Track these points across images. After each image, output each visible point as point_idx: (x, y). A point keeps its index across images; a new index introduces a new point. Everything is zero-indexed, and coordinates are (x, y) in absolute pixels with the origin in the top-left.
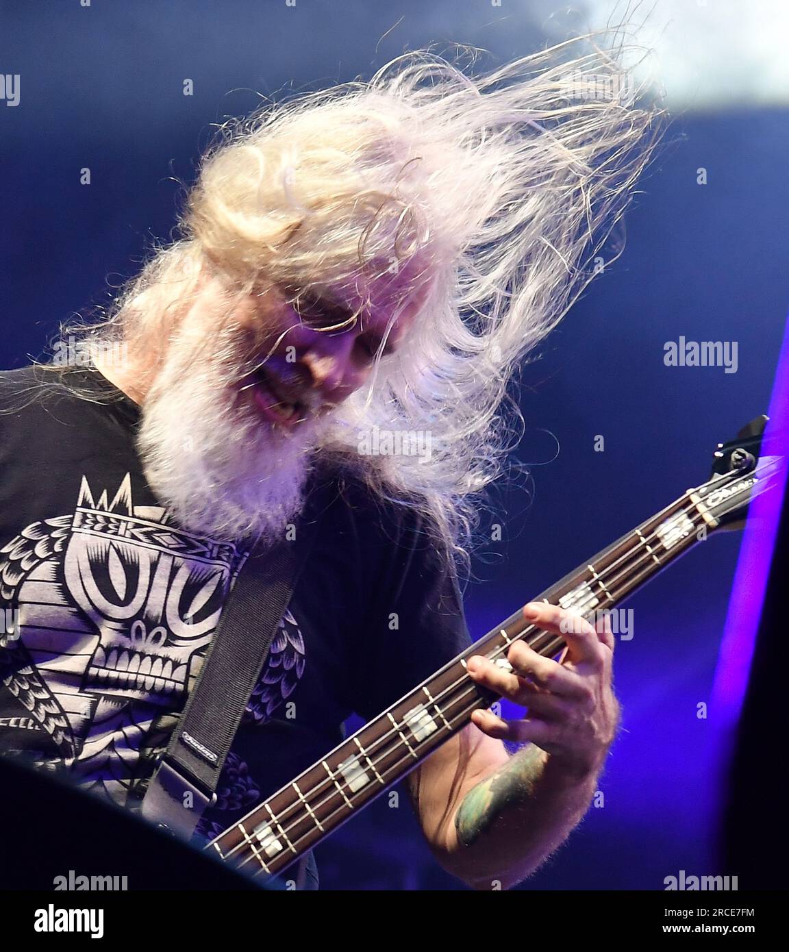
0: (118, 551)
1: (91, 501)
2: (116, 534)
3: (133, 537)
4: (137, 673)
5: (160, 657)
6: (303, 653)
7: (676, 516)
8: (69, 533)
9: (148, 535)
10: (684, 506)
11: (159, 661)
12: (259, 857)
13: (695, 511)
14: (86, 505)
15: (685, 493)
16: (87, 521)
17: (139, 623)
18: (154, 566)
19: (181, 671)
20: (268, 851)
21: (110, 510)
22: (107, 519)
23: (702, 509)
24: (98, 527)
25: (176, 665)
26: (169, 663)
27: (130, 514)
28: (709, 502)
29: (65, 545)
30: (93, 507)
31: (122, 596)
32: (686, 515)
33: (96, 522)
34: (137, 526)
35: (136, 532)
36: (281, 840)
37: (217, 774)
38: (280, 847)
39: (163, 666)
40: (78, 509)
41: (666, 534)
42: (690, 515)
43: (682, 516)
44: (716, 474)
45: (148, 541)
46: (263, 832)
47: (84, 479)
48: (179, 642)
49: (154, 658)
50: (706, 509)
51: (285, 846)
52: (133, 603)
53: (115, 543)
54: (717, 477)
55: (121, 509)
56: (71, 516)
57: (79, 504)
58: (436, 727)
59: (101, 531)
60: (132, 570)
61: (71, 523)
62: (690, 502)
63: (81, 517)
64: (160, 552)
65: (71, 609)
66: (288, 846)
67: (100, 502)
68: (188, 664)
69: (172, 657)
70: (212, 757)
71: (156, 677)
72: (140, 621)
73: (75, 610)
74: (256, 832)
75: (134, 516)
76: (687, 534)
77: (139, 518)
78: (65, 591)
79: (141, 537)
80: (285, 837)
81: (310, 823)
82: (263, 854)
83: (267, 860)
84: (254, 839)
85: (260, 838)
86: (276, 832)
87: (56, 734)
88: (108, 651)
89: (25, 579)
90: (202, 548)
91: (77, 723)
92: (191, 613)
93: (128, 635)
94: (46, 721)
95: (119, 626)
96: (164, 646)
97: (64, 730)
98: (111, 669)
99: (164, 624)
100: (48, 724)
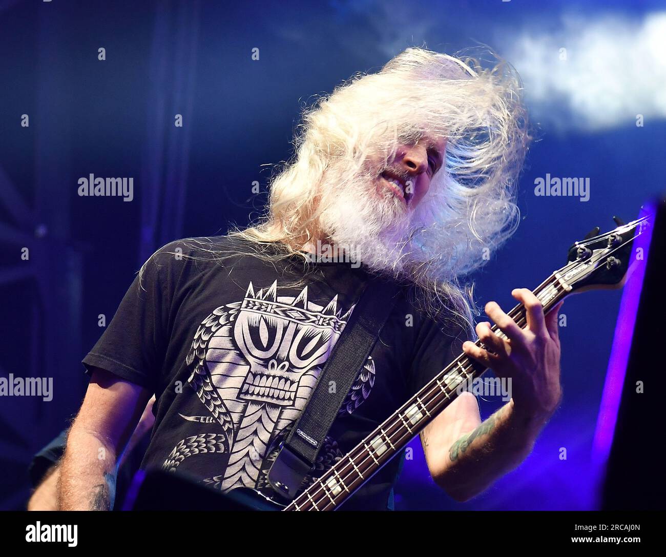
0: (265, 320)
1: (253, 294)
2: (265, 311)
3: (275, 312)
5: (284, 378)
6: (374, 373)
7: (547, 287)
8: (239, 311)
9: (284, 312)
10: (552, 281)
11: (283, 380)
12: (329, 496)
13: (558, 283)
14: (250, 296)
15: (552, 273)
16: (250, 305)
17: (274, 361)
18: (285, 329)
20: (334, 492)
21: (263, 299)
22: (261, 304)
23: (562, 281)
24: (255, 308)
25: (292, 383)
26: (289, 382)
27: (275, 301)
28: (566, 278)
29: (236, 317)
30: (254, 297)
31: (265, 345)
32: (553, 286)
33: (255, 305)
34: (278, 307)
35: (277, 310)
36: (341, 486)
38: (340, 489)
39: (285, 383)
40: (245, 299)
41: (543, 297)
42: (556, 286)
43: (551, 286)
44: (570, 262)
45: (283, 315)
46: (331, 482)
47: (251, 283)
48: (295, 370)
49: (280, 378)
50: (564, 281)
51: (343, 488)
52: (271, 349)
53: (264, 316)
54: (570, 263)
55: (270, 298)
56: (241, 302)
57: (246, 296)
58: (422, 416)
59: (257, 310)
60: (272, 331)
61: (241, 306)
62: (555, 278)
63: (246, 303)
64: (290, 321)
65: (235, 351)
66: (344, 489)
67: (258, 295)
68: (299, 383)
69: (291, 379)
71: (280, 390)
72: (274, 360)
73: (238, 352)
74: (327, 482)
75: (277, 302)
76: (554, 296)
77: (279, 303)
78: (234, 342)
79: (280, 313)
80: (343, 483)
81: (356, 474)
82: (331, 494)
83: (333, 497)
84: (327, 486)
85: (330, 486)
86: (338, 481)
87: (224, 424)
88: (255, 375)
89: (212, 336)
90: (314, 319)
91: (235, 417)
92: (304, 354)
93: (266, 367)
94: (219, 417)
95: (261, 362)
96: (287, 371)
97: (229, 422)
98: (256, 386)
99: (288, 359)
100: (220, 419)
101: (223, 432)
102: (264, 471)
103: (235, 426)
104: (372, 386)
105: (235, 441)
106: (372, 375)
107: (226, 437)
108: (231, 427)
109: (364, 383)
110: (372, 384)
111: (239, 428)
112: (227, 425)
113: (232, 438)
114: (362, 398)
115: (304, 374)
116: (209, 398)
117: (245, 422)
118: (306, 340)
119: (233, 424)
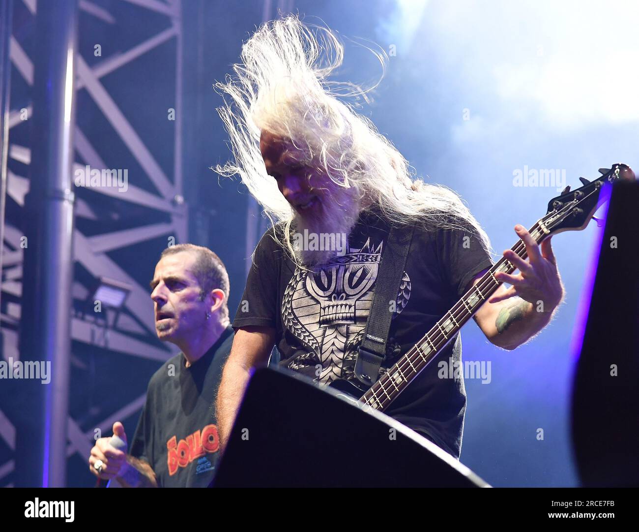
0: (324, 271)
4: (336, 313)
5: (344, 304)
7: (533, 231)
9: (335, 260)
10: (536, 227)
11: (344, 306)
12: (394, 385)
13: (540, 228)
15: (536, 221)
17: (335, 295)
18: (337, 272)
19: (353, 308)
20: (398, 382)
23: (543, 227)
25: (350, 306)
28: (546, 224)
31: (326, 287)
36: (402, 377)
37: (384, 346)
38: (401, 380)
39: (345, 308)
42: (539, 230)
43: (536, 231)
44: (548, 212)
46: (396, 375)
48: (350, 297)
49: (341, 305)
50: (545, 227)
51: (403, 379)
52: (331, 288)
58: (453, 326)
60: (329, 275)
62: (538, 225)
64: (340, 265)
68: (355, 305)
69: (348, 304)
70: (381, 340)
71: (343, 313)
73: (310, 297)
74: (393, 375)
78: (307, 291)
79: (333, 262)
80: (403, 376)
81: (411, 369)
82: (395, 383)
83: (397, 385)
84: (392, 378)
85: (394, 377)
86: (400, 374)
87: (312, 345)
88: (324, 309)
89: (295, 291)
90: (355, 258)
91: (319, 340)
92: (353, 284)
93: (331, 300)
94: (309, 342)
95: (327, 299)
96: (345, 300)
97: (316, 343)
98: (326, 315)
99: (344, 292)
100: (309, 343)
101: (313, 350)
102: (344, 368)
103: (320, 344)
104: (410, 290)
105: (321, 354)
106: (408, 282)
107: (315, 353)
108: (317, 345)
109: (403, 290)
110: (410, 288)
111: (322, 345)
112: (314, 345)
113: (319, 353)
114: (405, 300)
115: (358, 300)
116: (300, 332)
117: (326, 340)
118: (353, 275)
119: (318, 343)
